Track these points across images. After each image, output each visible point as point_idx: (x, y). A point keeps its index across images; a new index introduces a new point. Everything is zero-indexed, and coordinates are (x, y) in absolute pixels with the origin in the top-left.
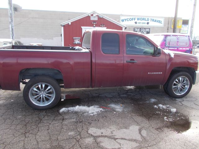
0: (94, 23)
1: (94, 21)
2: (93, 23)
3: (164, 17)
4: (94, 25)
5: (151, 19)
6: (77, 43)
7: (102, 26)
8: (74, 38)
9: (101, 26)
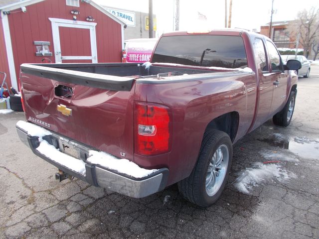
0: (75, 13)
1: (75, 9)
2: (72, 12)
3: (135, 12)
4: (75, 17)
5: (118, 13)
6: (45, 54)
7: (90, 20)
8: (36, 42)
9: (88, 19)
